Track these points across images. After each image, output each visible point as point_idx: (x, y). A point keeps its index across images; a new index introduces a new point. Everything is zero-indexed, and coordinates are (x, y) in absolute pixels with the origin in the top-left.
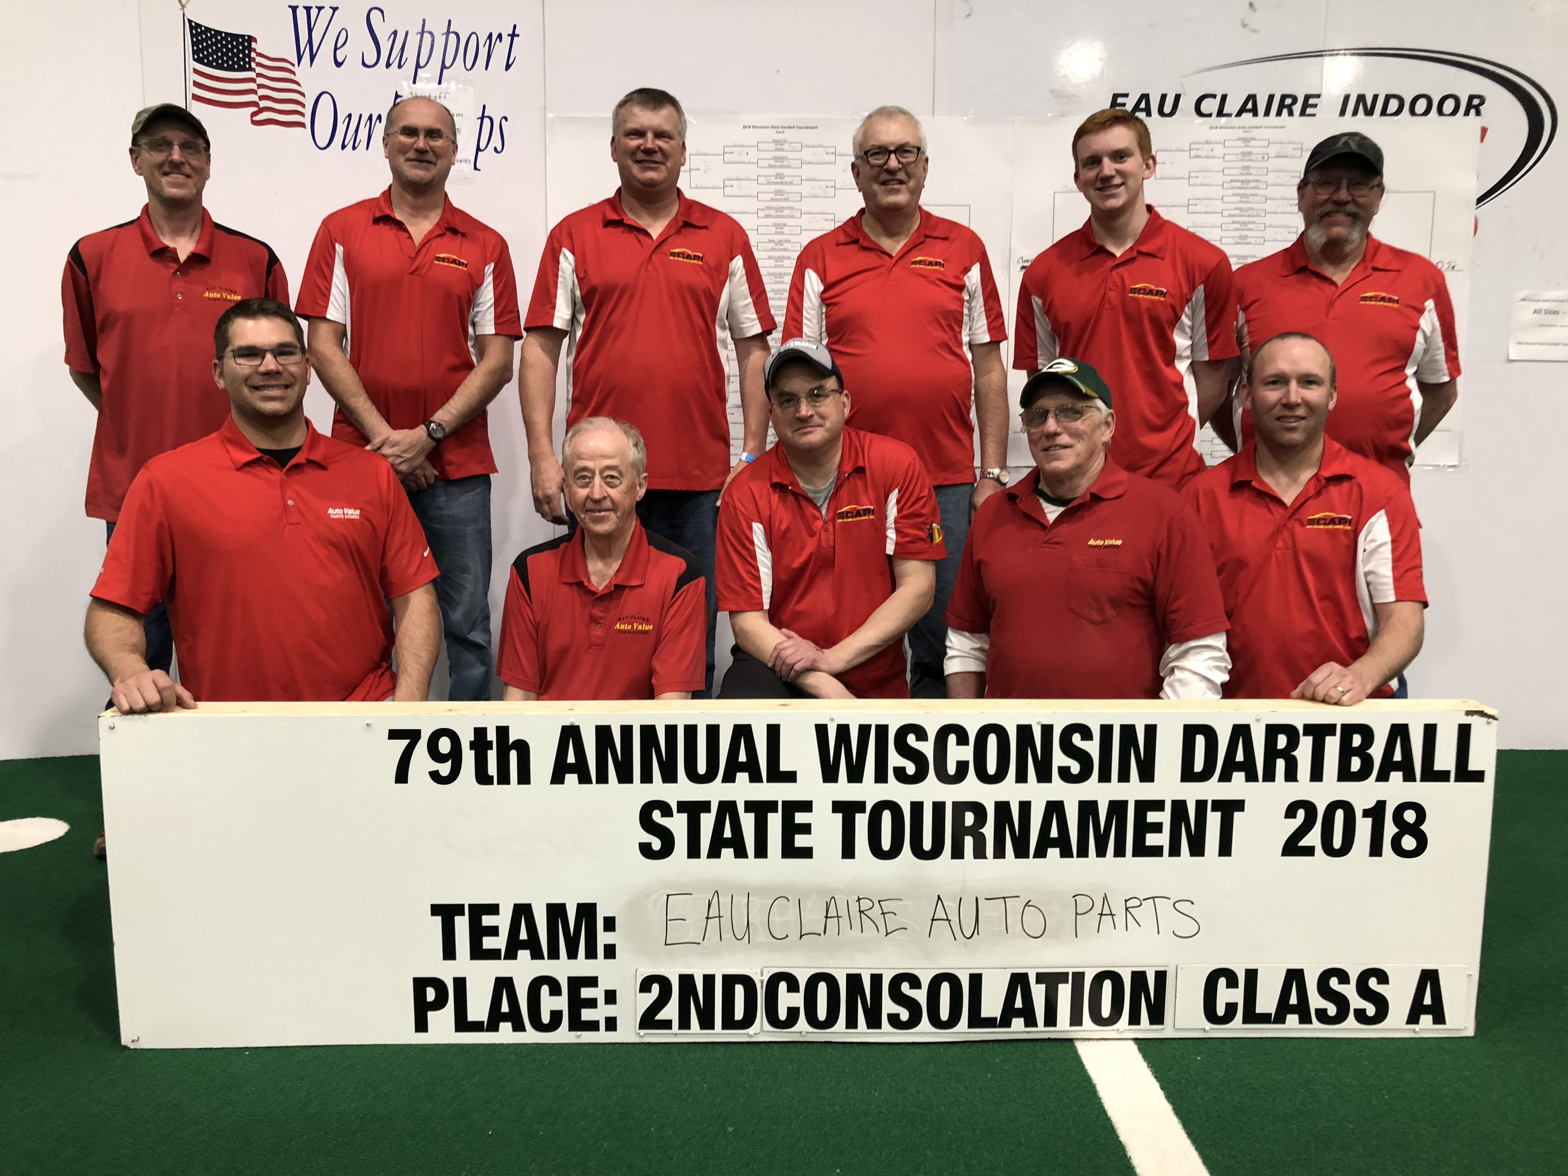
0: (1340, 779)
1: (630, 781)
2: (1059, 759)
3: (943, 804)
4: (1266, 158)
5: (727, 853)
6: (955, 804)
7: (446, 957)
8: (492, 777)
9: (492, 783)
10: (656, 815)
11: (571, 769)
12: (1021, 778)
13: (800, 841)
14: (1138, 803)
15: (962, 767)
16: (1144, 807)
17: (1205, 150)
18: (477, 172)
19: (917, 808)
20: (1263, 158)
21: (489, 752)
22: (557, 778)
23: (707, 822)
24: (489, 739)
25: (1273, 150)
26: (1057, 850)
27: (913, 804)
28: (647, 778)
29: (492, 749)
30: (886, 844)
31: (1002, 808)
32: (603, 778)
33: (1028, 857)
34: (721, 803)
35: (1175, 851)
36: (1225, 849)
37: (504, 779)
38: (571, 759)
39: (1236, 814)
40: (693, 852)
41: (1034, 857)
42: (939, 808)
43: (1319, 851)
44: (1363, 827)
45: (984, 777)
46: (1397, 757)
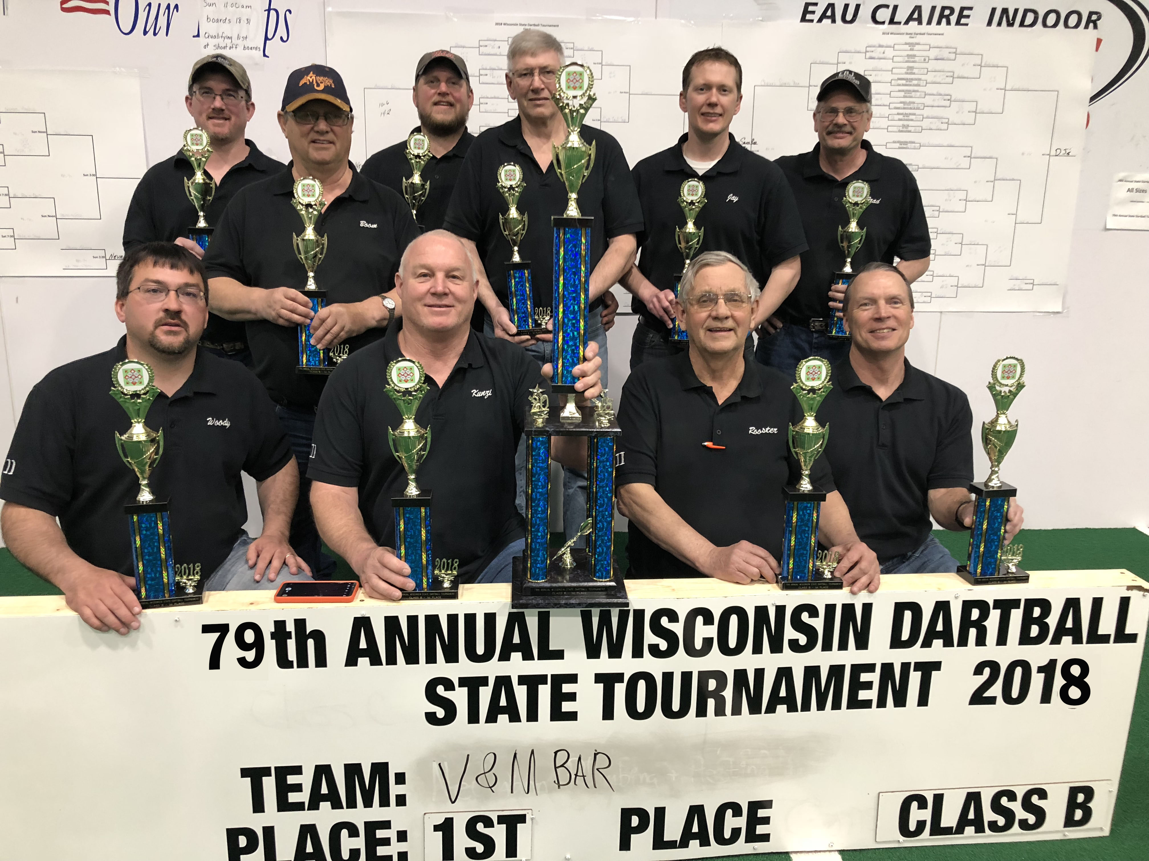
0: (1021, 643)
1: (417, 662)
2: (790, 633)
3: (690, 673)
4: (927, 60)
5: (503, 718)
6: (700, 673)
7: (255, 811)
8: (292, 662)
9: (292, 667)
10: (440, 690)
11: (363, 653)
12: (757, 649)
13: (567, 707)
14: (853, 666)
15: (708, 642)
16: (858, 669)
17: (878, 52)
18: (266, 58)
19: (668, 677)
20: (925, 60)
21: (288, 641)
22: (351, 661)
23: (485, 694)
24: (288, 630)
25: (933, 53)
26: (785, 707)
28: (431, 659)
29: (291, 638)
30: (641, 707)
31: (740, 675)
32: (392, 660)
33: (760, 713)
34: (497, 678)
35: (882, 703)
36: (923, 701)
37: (303, 663)
38: (363, 644)
39: (933, 673)
40: (473, 717)
41: (766, 713)
42: (686, 677)
43: (1000, 700)
44: (1037, 680)
45: (725, 650)
46: (1069, 624)
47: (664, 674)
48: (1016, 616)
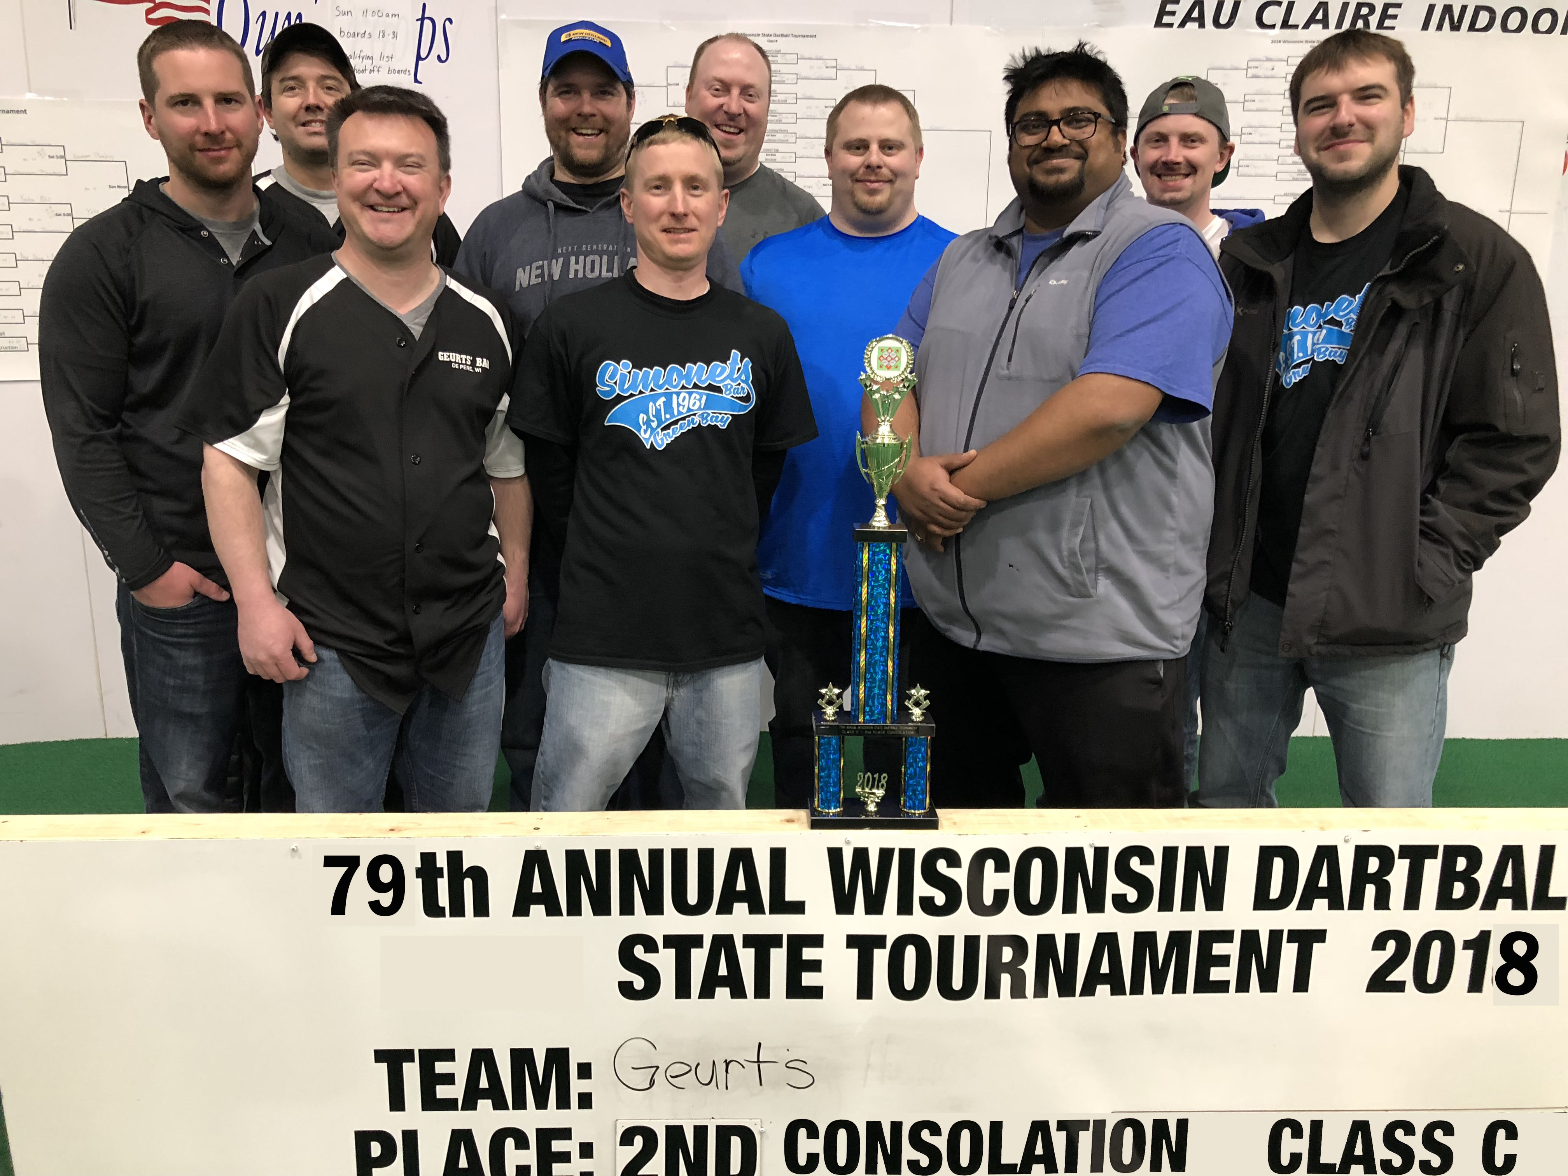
0: (1440, 907)
1: (607, 913)
2: (1114, 885)
3: (977, 938)
5: (722, 993)
6: (990, 938)
7: (393, 1109)
8: (444, 909)
9: (444, 915)
10: (639, 951)
11: (537, 899)
12: (1069, 907)
13: (808, 979)
14: (1202, 933)
15: (1001, 897)
16: (1208, 938)
17: (1264, 69)
19: (946, 942)
21: (439, 880)
22: (521, 909)
23: (699, 958)
24: (438, 865)
26: (1107, 987)
27: (942, 938)
28: (627, 909)
29: (442, 876)
30: (909, 982)
31: (1046, 942)
32: (575, 910)
33: (1074, 995)
34: (715, 937)
35: (1243, 986)
36: (1301, 984)
37: (458, 911)
38: (537, 888)
39: (1316, 945)
40: (683, 990)
41: (1081, 995)
42: (972, 943)
43: (1410, 986)
44: (1463, 960)
45: (1025, 907)
46: (1508, 882)
47: (941, 938)
48: (1432, 869)
